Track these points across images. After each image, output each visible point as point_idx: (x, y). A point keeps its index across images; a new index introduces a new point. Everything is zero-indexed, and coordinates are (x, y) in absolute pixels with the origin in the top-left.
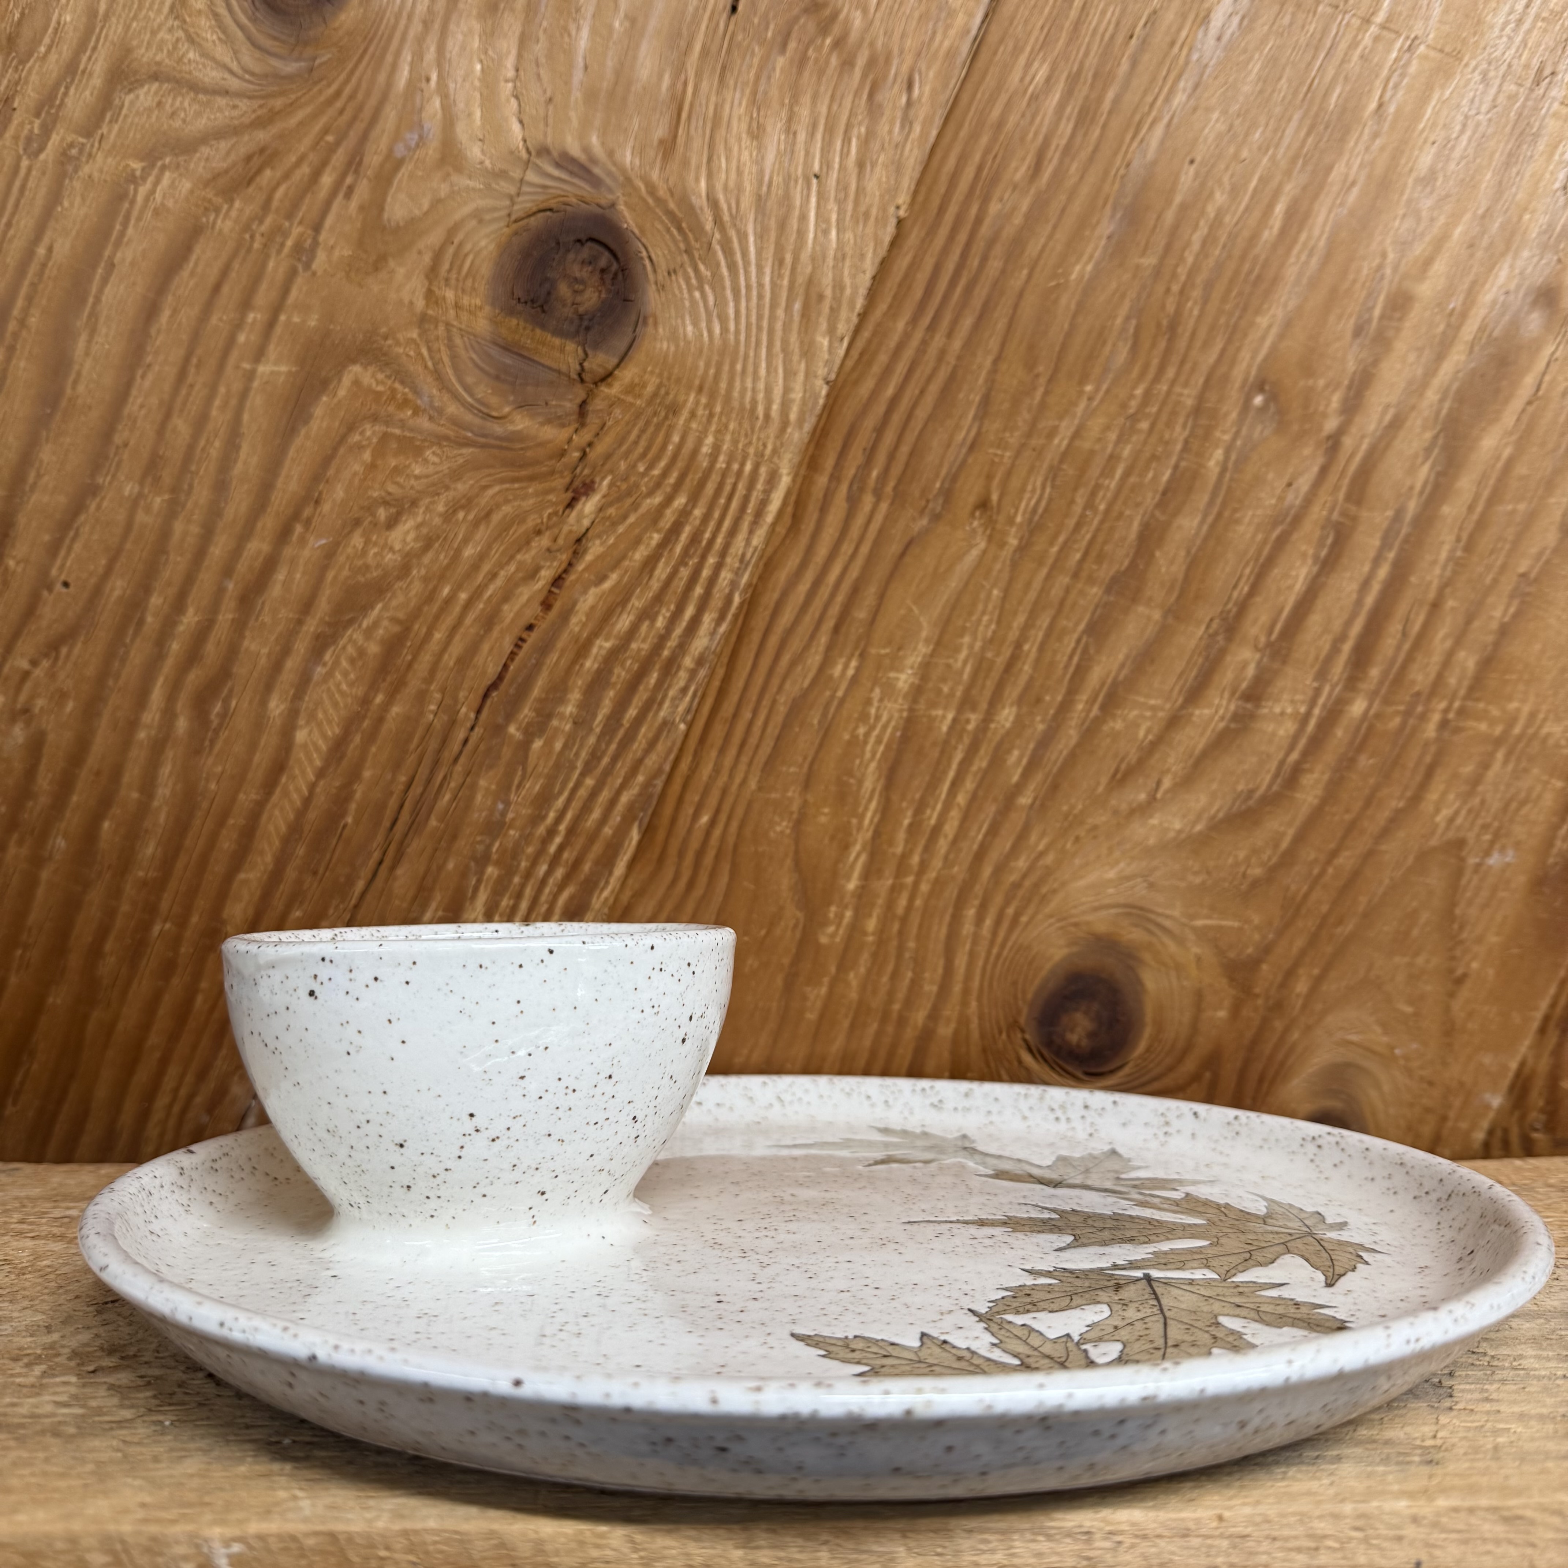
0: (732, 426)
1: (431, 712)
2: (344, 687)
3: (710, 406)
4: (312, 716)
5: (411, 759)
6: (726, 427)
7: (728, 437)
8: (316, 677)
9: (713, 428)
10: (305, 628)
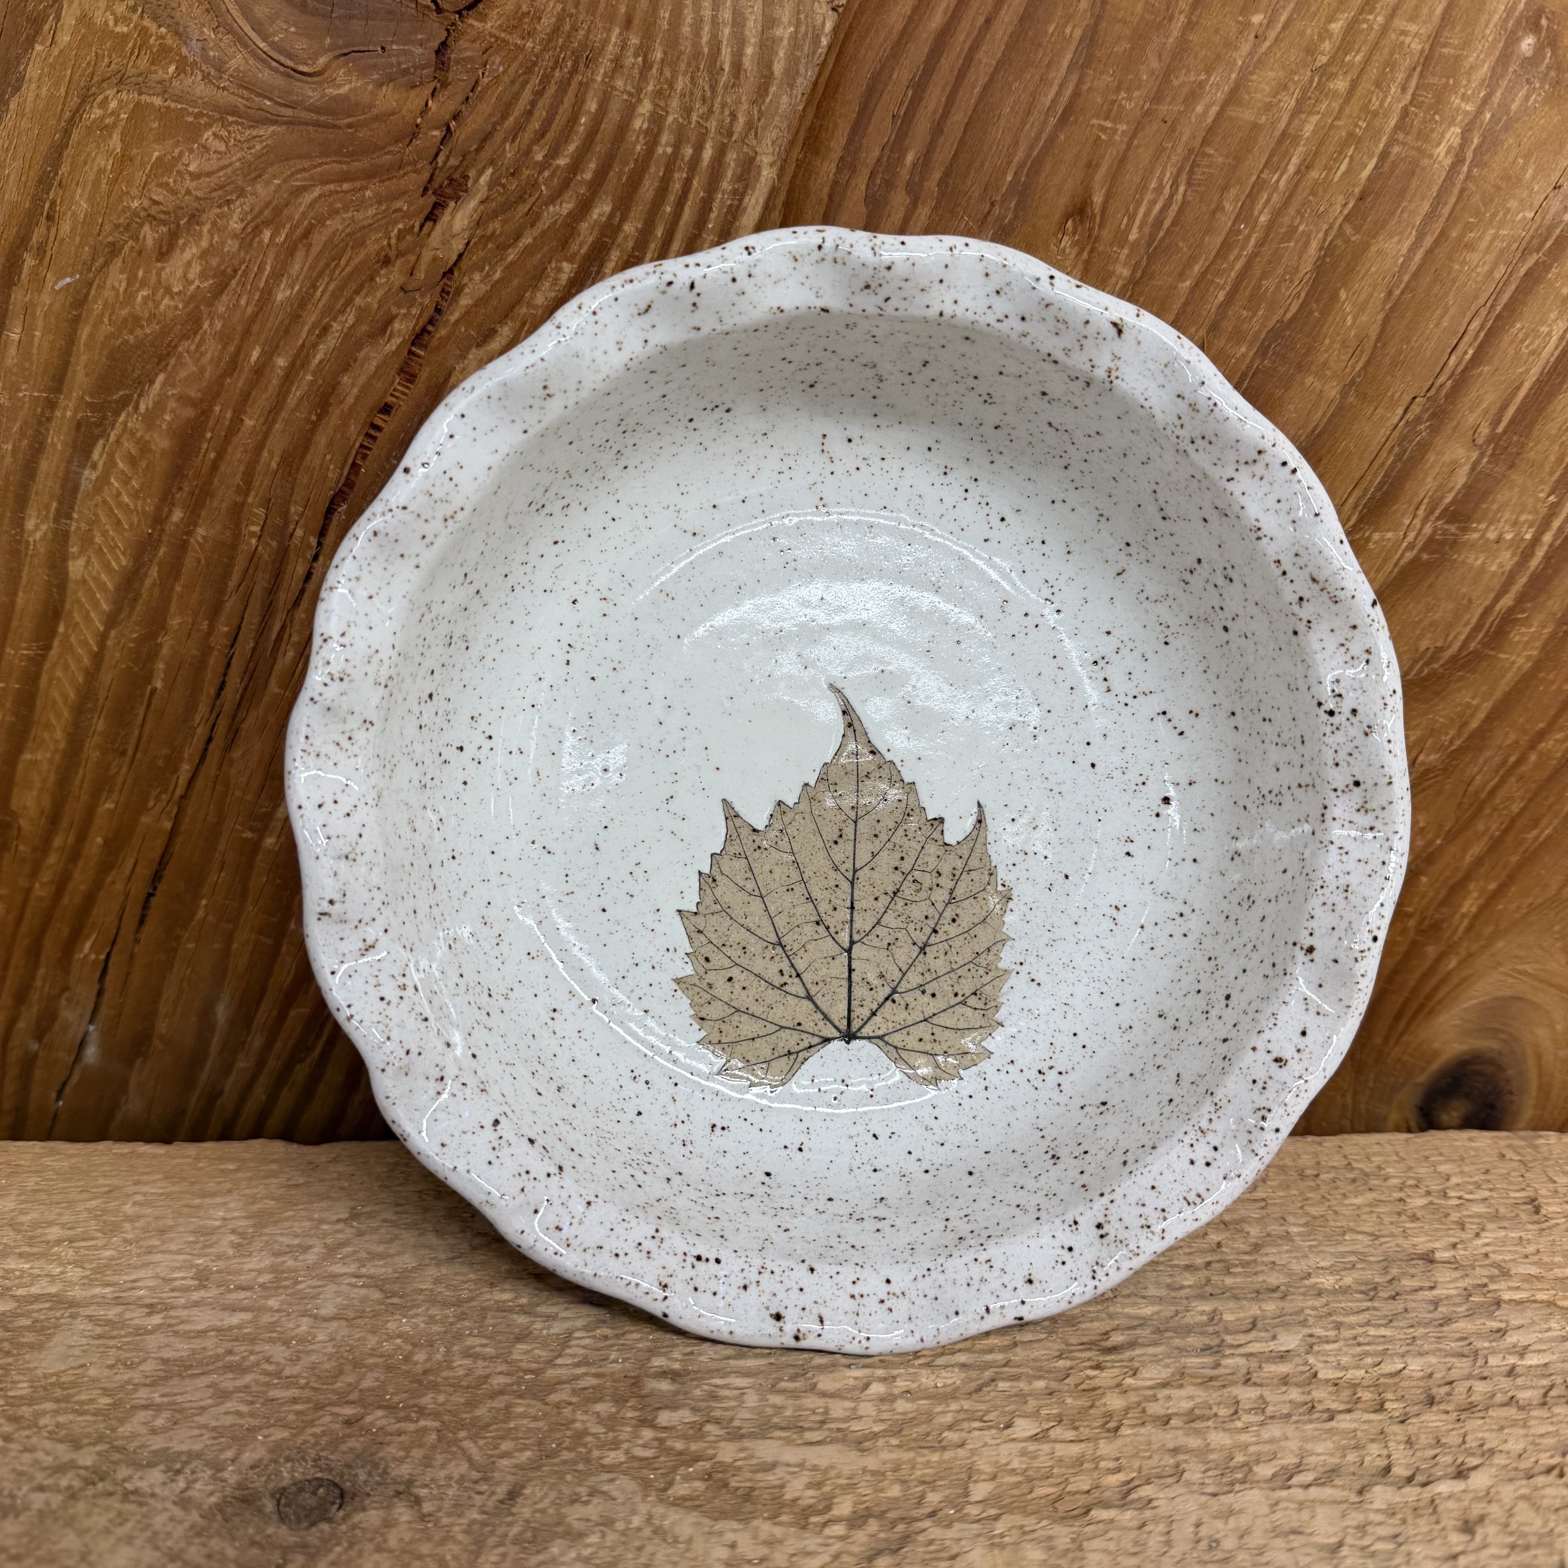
0: (680, 85)
1: (252, 534)
2: (126, 499)
3: (644, 51)
4: (87, 541)
5: (231, 603)
6: (671, 86)
7: (675, 103)
8: (85, 485)
9: (650, 88)
10: (58, 413)
